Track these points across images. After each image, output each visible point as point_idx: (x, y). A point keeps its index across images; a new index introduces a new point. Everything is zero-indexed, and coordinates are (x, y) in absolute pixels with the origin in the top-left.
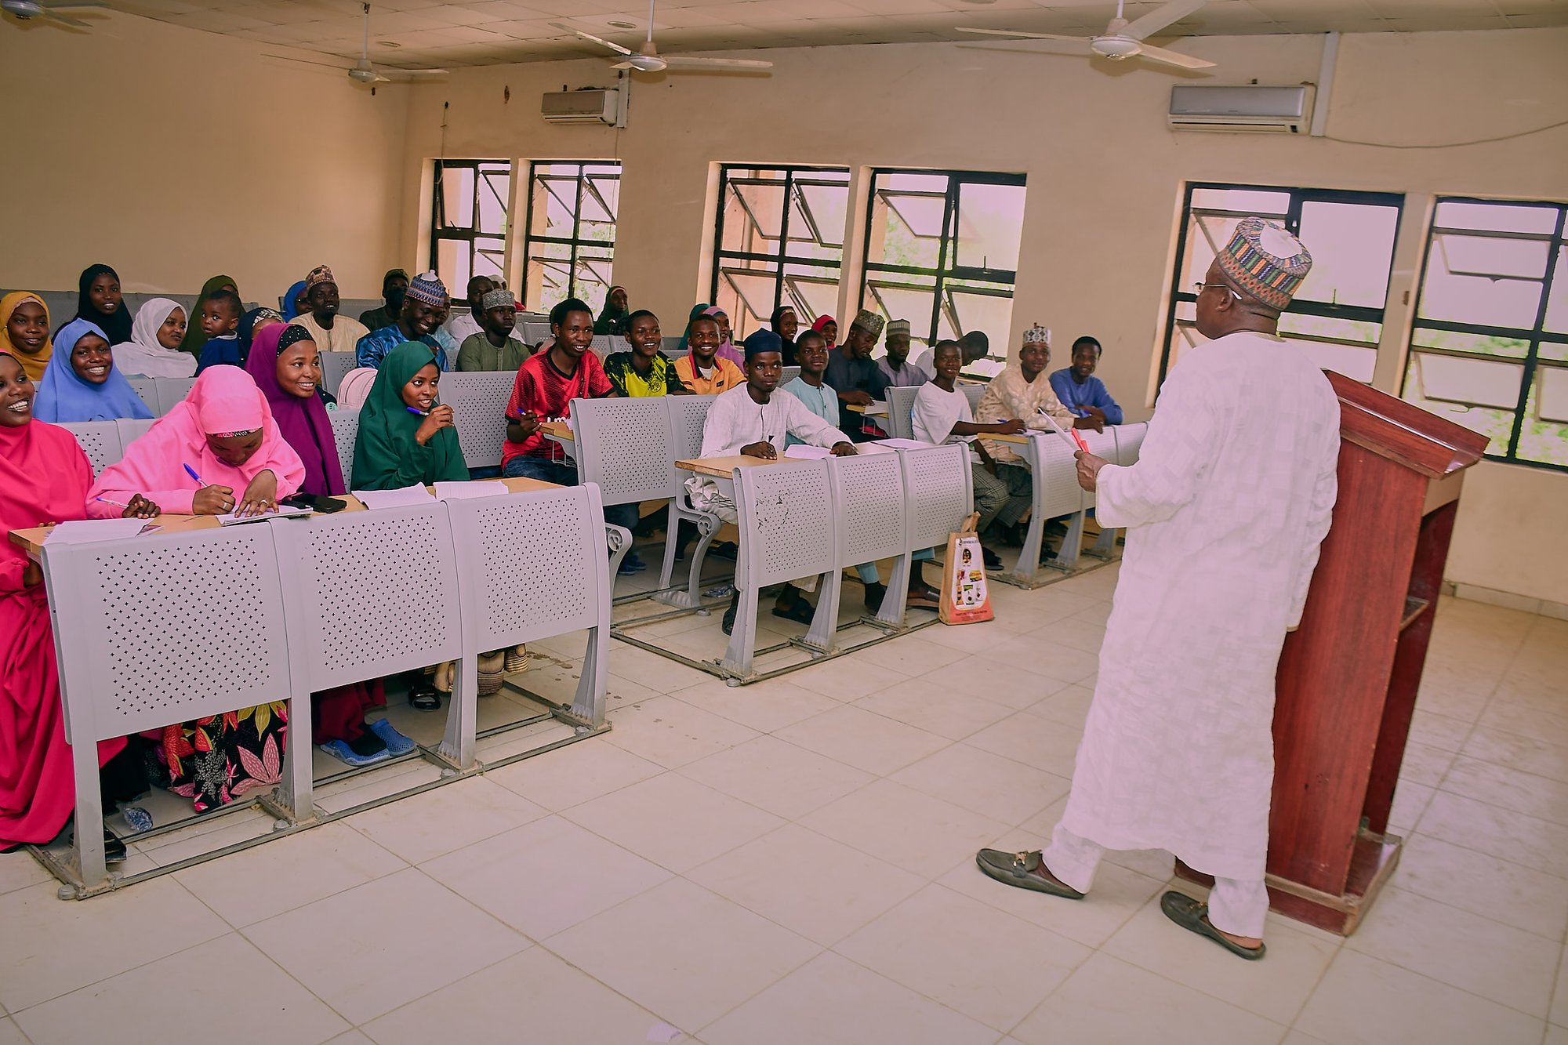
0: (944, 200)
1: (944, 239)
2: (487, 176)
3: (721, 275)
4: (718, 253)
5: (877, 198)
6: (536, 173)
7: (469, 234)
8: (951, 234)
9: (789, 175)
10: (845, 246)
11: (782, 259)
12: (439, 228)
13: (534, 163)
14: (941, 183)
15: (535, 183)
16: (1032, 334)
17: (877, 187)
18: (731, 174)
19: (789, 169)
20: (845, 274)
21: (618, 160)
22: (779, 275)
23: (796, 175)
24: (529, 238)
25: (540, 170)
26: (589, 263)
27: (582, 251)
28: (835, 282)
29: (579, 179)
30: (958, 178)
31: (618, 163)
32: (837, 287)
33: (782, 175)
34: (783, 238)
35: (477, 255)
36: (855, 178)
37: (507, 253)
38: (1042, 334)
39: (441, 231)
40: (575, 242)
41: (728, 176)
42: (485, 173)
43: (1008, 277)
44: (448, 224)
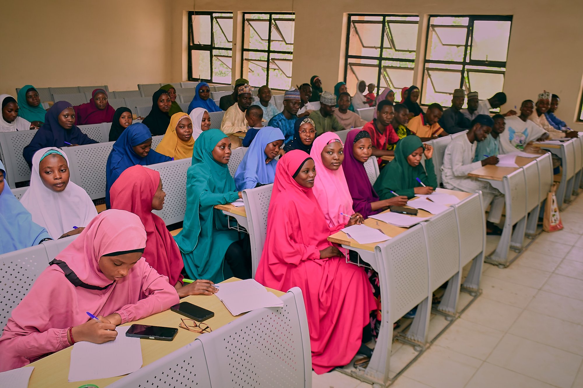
0: (466, 29)
1: (466, 46)
2: (217, 19)
3: (348, 66)
4: (347, 56)
5: (431, 28)
6: (246, 18)
7: (210, 48)
8: (469, 44)
9: (384, 19)
10: (417, 52)
11: (381, 59)
12: (191, 45)
13: (244, 13)
14: (465, 21)
15: (245, 23)
16: (543, 95)
17: (431, 23)
18: (353, 18)
19: (384, 16)
20: (417, 66)
21: (293, 12)
22: (379, 66)
23: (387, 18)
24: (243, 50)
25: (247, 16)
26: (276, 61)
27: (272, 55)
28: (412, 69)
29: (270, 20)
30: (473, 18)
31: (294, 14)
32: (413, 72)
33: (381, 19)
34: (382, 48)
35: (214, 58)
36: (422, 20)
37: (233, 57)
38: (548, 95)
39: (193, 47)
40: (269, 51)
41: (351, 19)
42: (216, 18)
43: (502, 64)
44: (196, 42)
